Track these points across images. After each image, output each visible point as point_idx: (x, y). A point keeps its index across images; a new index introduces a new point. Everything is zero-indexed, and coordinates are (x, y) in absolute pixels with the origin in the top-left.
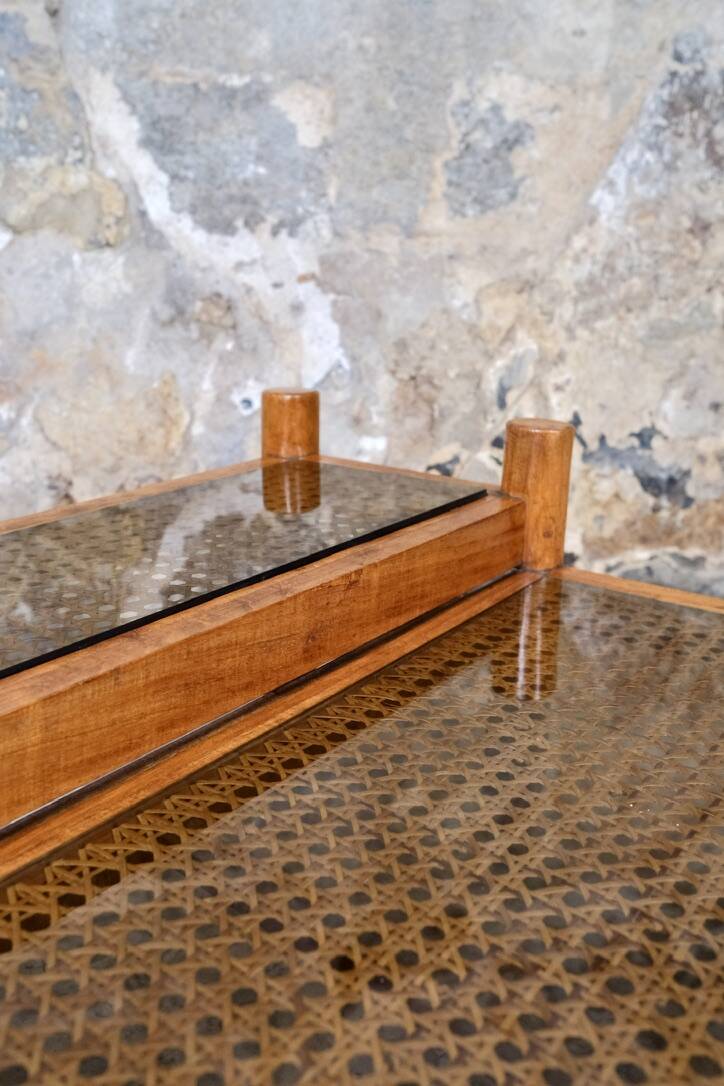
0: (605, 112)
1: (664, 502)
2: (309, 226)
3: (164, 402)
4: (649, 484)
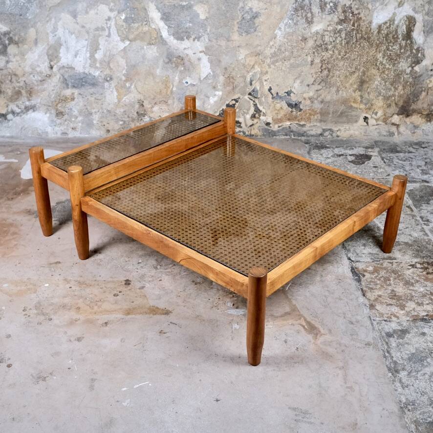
0: (279, 10)
1: (294, 110)
2: (202, 38)
3: (166, 83)
4: (290, 105)
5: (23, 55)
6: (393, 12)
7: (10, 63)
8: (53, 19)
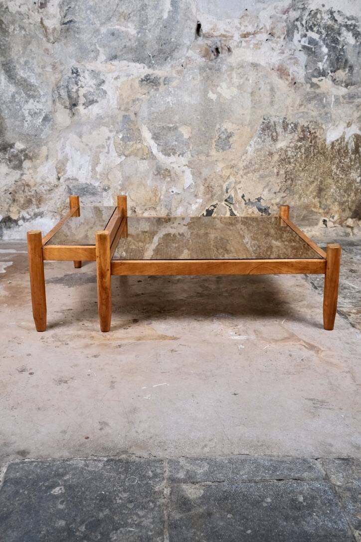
0: (249, 130)
1: (264, 214)
2: (186, 154)
3: (155, 191)
4: (260, 210)
5: (35, 168)
6: (344, 130)
7: (24, 175)
8: (62, 139)
